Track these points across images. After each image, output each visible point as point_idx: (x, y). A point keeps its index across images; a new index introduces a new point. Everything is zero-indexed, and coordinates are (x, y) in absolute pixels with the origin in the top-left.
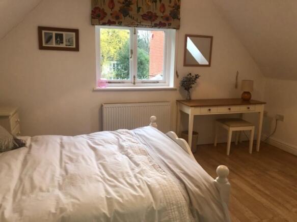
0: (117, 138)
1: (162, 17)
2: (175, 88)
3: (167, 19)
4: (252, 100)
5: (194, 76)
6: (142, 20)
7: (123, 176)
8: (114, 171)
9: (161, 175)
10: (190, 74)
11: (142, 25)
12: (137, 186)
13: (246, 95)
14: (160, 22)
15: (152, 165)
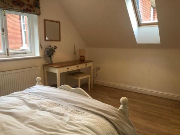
0: (21, 99)
1: (27, 5)
2: (41, 56)
3: (31, 7)
4: (86, 61)
5: (53, 47)
6: (12, 5)
7: (61, 127)
8: (49, 126)
9: (85, 116)
10: (50, 46)
11: (13, 9)
12: (80, 130)
13: (82, 58)
14: (27, 8)
15: (71, 112)
